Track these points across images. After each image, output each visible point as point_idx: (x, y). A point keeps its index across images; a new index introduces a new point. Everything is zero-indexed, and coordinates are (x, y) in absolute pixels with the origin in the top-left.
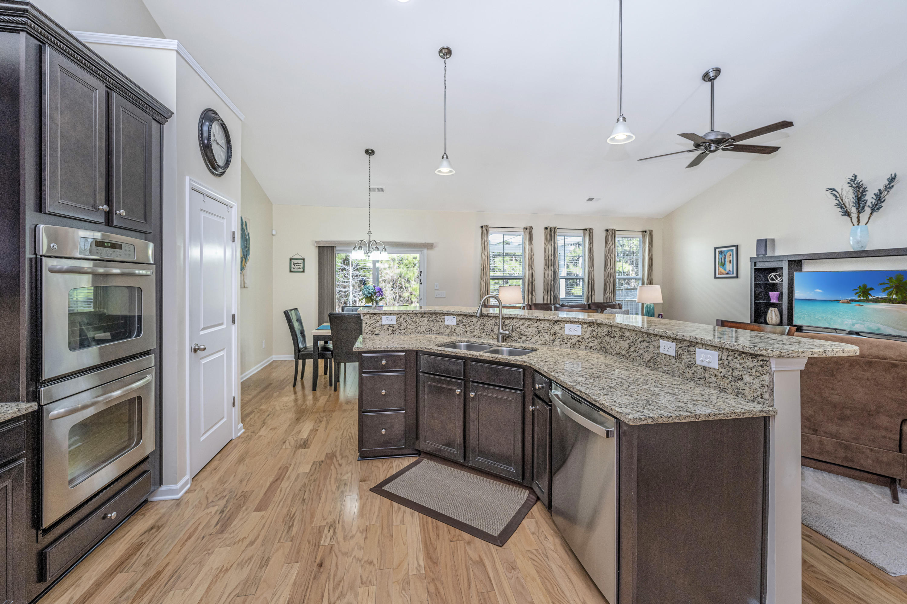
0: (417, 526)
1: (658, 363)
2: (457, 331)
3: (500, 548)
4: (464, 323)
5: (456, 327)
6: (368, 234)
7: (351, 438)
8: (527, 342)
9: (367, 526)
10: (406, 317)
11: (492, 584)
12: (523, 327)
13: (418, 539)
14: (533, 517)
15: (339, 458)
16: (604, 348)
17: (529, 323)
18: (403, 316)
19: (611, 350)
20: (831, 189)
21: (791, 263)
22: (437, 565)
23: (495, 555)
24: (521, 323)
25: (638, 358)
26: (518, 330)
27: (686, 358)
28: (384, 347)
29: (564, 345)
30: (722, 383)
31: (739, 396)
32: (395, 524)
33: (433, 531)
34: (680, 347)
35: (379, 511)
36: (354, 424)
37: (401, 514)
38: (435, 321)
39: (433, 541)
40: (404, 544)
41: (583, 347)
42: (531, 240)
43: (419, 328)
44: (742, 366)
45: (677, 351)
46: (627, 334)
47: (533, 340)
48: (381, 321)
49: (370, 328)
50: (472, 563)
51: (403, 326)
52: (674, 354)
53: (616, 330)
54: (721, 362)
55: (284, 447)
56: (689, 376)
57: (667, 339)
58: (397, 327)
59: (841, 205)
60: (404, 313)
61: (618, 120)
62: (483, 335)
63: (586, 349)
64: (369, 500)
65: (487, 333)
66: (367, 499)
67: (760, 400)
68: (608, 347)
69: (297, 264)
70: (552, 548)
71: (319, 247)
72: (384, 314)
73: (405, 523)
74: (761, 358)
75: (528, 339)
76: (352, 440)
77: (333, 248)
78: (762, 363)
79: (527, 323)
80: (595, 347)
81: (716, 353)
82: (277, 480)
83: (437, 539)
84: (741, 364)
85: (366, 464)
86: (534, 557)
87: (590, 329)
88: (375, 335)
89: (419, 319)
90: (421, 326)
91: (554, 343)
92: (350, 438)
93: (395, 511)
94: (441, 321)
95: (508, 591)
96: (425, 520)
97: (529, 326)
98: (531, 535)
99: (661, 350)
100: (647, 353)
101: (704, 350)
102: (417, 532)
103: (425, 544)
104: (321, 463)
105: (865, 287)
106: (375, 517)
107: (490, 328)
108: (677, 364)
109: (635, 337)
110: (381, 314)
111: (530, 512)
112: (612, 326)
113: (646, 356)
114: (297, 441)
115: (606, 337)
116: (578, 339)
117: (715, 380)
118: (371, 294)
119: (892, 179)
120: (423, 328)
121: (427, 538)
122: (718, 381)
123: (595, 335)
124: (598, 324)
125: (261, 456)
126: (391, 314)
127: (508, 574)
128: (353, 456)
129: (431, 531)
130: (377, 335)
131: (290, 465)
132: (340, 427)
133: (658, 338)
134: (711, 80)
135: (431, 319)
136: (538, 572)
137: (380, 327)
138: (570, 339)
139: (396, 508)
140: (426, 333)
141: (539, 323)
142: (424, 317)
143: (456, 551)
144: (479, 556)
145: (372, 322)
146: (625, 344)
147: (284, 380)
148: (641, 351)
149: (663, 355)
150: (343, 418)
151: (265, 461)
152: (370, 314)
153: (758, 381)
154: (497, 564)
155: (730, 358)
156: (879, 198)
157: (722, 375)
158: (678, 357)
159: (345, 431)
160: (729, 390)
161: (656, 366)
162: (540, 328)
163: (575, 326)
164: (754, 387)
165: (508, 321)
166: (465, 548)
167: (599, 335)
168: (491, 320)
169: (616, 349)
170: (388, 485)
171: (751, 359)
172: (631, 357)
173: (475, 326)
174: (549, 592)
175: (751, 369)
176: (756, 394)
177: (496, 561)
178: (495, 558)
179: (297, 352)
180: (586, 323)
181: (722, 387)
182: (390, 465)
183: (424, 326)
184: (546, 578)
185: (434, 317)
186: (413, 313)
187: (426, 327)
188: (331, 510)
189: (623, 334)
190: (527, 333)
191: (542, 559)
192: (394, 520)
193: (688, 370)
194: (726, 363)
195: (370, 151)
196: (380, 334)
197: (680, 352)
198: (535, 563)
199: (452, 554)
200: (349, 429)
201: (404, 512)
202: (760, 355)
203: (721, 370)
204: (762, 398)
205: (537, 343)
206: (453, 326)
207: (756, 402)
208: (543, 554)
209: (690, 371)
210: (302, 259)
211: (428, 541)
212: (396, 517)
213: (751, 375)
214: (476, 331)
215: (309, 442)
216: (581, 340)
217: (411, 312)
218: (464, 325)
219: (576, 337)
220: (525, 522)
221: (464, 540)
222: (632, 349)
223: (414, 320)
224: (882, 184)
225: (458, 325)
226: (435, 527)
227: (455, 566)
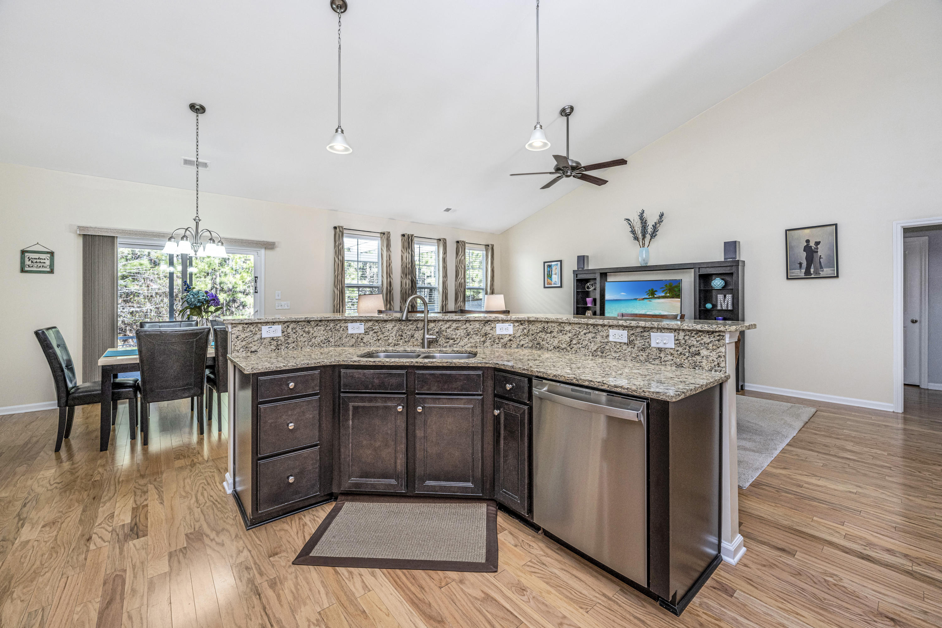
0: (387, 585)
1: (607, 351)
2: (365, 340)
3: (496, 574)
4: (375, 330)
5: (363, 336)
6: (195, 220)
7: (216, 503)
8: (455, 346)
9: (319, 613)
10: (295, 326)
11: (516, 617)
12: (450, 329)
13: (401, 602)
14: (504, 529)
15: (213, 535)
16: (537, 344)
17: (457, 325)
18: (292, 326)
19: (547, 345)
20: (627, 219)
21: (601, 274)
22: (445, 623)
23: (496, 584)
24: (447, 325)
25: (582, 349)
26: (444, 333)
27: (639, 343)
28: (291, 364)
29: (496, 345)
30: (678, 360)
31: (697, 368)
32: (357, 595)
33: (413, 585)
34: (633, 334)
35: (325, 586)
36: (208, 484)
37: (357, 580)
38: (333, 330)
39: (420, 596)
40: (388, 615)
41: (514, 346)
42: (388, 246)
43: (313, 340)
44: (699, 342)
45: (629, 338)
46: (568, 328)
47: (462, 343)
48: (260, 333)
49: (244, 343)
50: (479, 602)
51: (291, 339)
52: (625, 340)
53: (553, 325)
54: (677, 342)
55: (92, 547)
56: (641, 358)
57: (617, 328)
58: (283, 340)
59: (633, 232)
60: (292, 322)
61: (535, 127)
62: (401, 342)
63: (517, 347)
64: (301, 578)
65: (407, 340)
66: (296, 577)
67: (717, 368)
68: (542, 343)
69: (38, 261)
70: (542, 553)
71: (84, 236)
72: (264, 323)
73: (371, 589)
74: (717, 334)
75: (456, 342)
76: (219, 506)
77: (112, 239)
78: (718, 338)
79: (454, 325)
80: (526, 345)
81: (672, 335)
82: (110, 603)
83: (423, 591)
84: (697, 341)
85: (264, 532)
86: (533, 570)
87: (521, 327)
88: (251, 352)
89: (313, 328)
90: (315, 337)
91: (485, 345)
92: (214, 504)
93: (347, 578)
94: (342, 329)
95: (536, 616)
96: (394, 575)
97: (457, 329)
98: (515, 548)
99: (611, 339)
100: (593, 344)
101: (659, 334)
102: (394, 594)
103: (413, 603)
104: (184, 551)
105: (652, 290)
106: (324, 596)
107: (410, 333)
108: (629, 349)
109: (578, 329)
110: (260, 323)
111: (498, 526)
112: (548, 322)
113: (592, 346)
114: (114, 530)
115: (541, 333)
116: (510, 338)
117: (672, 358)
118: (203, 303)
119: (662, 215)
120: (318, 340)
121: (412, 596)
122: (674, 359)
123: (526, 333)
124: (530, 322)
125: (48, 575)
126: (274, 323)
127: (523, 598)
128: (235, 527)
129: (410, 585)
130: (254, 352)
131: (125, 571)
132: (187, 493)
133: (606, 328)
134: (568, 115)
135: (328, 328)
136: (547, 583)
137: (258, 342)
138: (502, 338)
139: (346, 574)
140: (322, 345)
141: (468, 325)
142: (320, 326)
143: (454, 597)
144: (482, 591)
145: (246, 335)
146: (567, 338)
147: (26, 444)
148: (585, 343)
149: (613, 343)
150: (184, 479)
151: (64, 580)
152: (243, 324)
153: (714, 353)
154: (505, 592)
155: (687, 338)
156: (655, 228)
157: (679, 353)
158: (630, 343)
159: (199, 494)
160: (686, 364)
161: (604, 354)
162: (470, 330)
163: (506, 325)
164: (711, 359)
165: (432, 325)
166: (462, 590)
167: (531, 332)
168: (412, 324)
169: (554, 344)
170: (316, 548)
171: (708, 336)
172: (573, 349)
173: (390, 332)
174: (571, 599)
175: (708, 344)
176: (713, 364)
177: (503, 590)
178: (499, 586)
179: (64, 395)
180: (517, 321)
181: (678, 363)
182: (301, 523)
183: (320, 337)
184: (558, 586)
185: (332, 325)
186: (305, 321)
187: (322, 338)
188: (247, 613)
189: (562, 329)
190: (454, 336)
191: (541, 568)
192: (354, 590)
193: (642, 353)
194: (683, 342)
195: (197, 107)
196: (258, 350)
197: (633, 337)
198: (539, 575)
199: (452, 602)
200: (205, 492)
201: (361, 575)
202: (716, 332)
203: (677, 349)
204: (719, 367)
205: (466, 346)
206: (360, 334)
207: (713, 371)
208: (538, 562)
209: (644, 354)
210: (48, 253)
211: (414, 599)
212: (354, 586)
213: (708, 349)
214: (391, 338)
215: (141, 527)
216: (512, 339)
217: (303, 320)
218: (375, 332)
219: (507, 336)
220: (500, 537)
221: (454, 580)
222: (574, 342)
223: (307, 330)
224: (656, 219)
225: (366, 333)
226: (412, 580)
227: (464, 614)
